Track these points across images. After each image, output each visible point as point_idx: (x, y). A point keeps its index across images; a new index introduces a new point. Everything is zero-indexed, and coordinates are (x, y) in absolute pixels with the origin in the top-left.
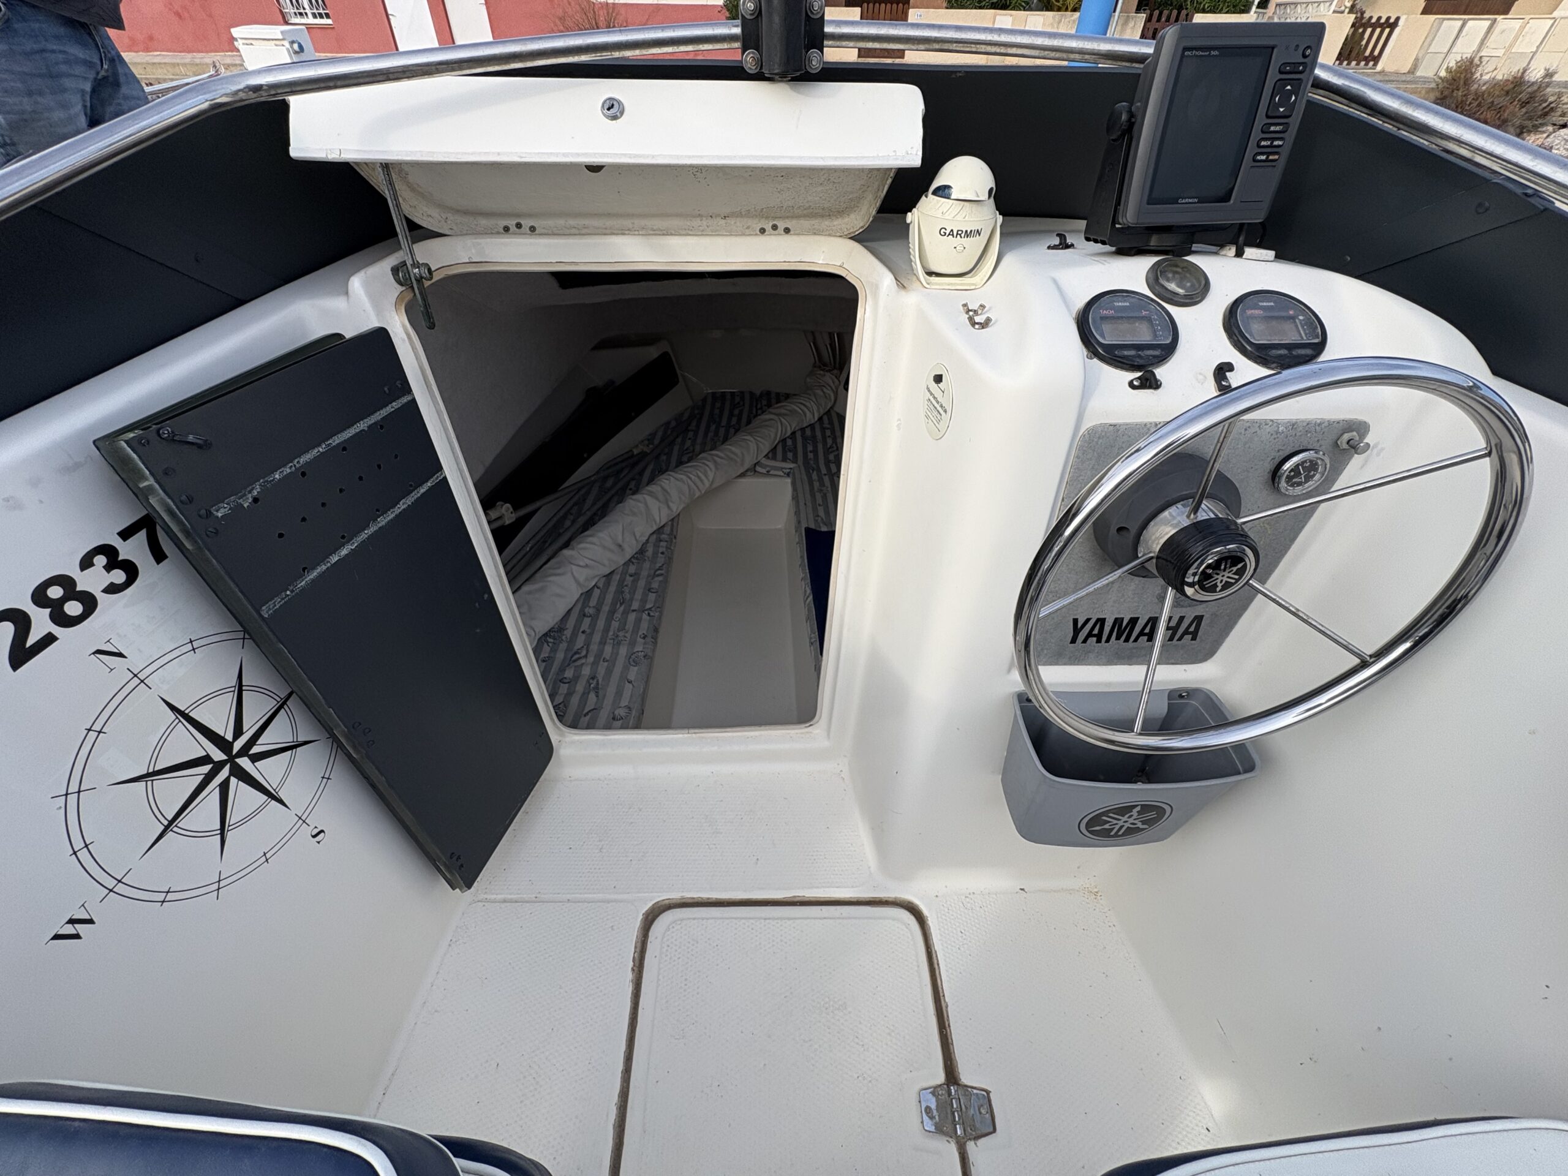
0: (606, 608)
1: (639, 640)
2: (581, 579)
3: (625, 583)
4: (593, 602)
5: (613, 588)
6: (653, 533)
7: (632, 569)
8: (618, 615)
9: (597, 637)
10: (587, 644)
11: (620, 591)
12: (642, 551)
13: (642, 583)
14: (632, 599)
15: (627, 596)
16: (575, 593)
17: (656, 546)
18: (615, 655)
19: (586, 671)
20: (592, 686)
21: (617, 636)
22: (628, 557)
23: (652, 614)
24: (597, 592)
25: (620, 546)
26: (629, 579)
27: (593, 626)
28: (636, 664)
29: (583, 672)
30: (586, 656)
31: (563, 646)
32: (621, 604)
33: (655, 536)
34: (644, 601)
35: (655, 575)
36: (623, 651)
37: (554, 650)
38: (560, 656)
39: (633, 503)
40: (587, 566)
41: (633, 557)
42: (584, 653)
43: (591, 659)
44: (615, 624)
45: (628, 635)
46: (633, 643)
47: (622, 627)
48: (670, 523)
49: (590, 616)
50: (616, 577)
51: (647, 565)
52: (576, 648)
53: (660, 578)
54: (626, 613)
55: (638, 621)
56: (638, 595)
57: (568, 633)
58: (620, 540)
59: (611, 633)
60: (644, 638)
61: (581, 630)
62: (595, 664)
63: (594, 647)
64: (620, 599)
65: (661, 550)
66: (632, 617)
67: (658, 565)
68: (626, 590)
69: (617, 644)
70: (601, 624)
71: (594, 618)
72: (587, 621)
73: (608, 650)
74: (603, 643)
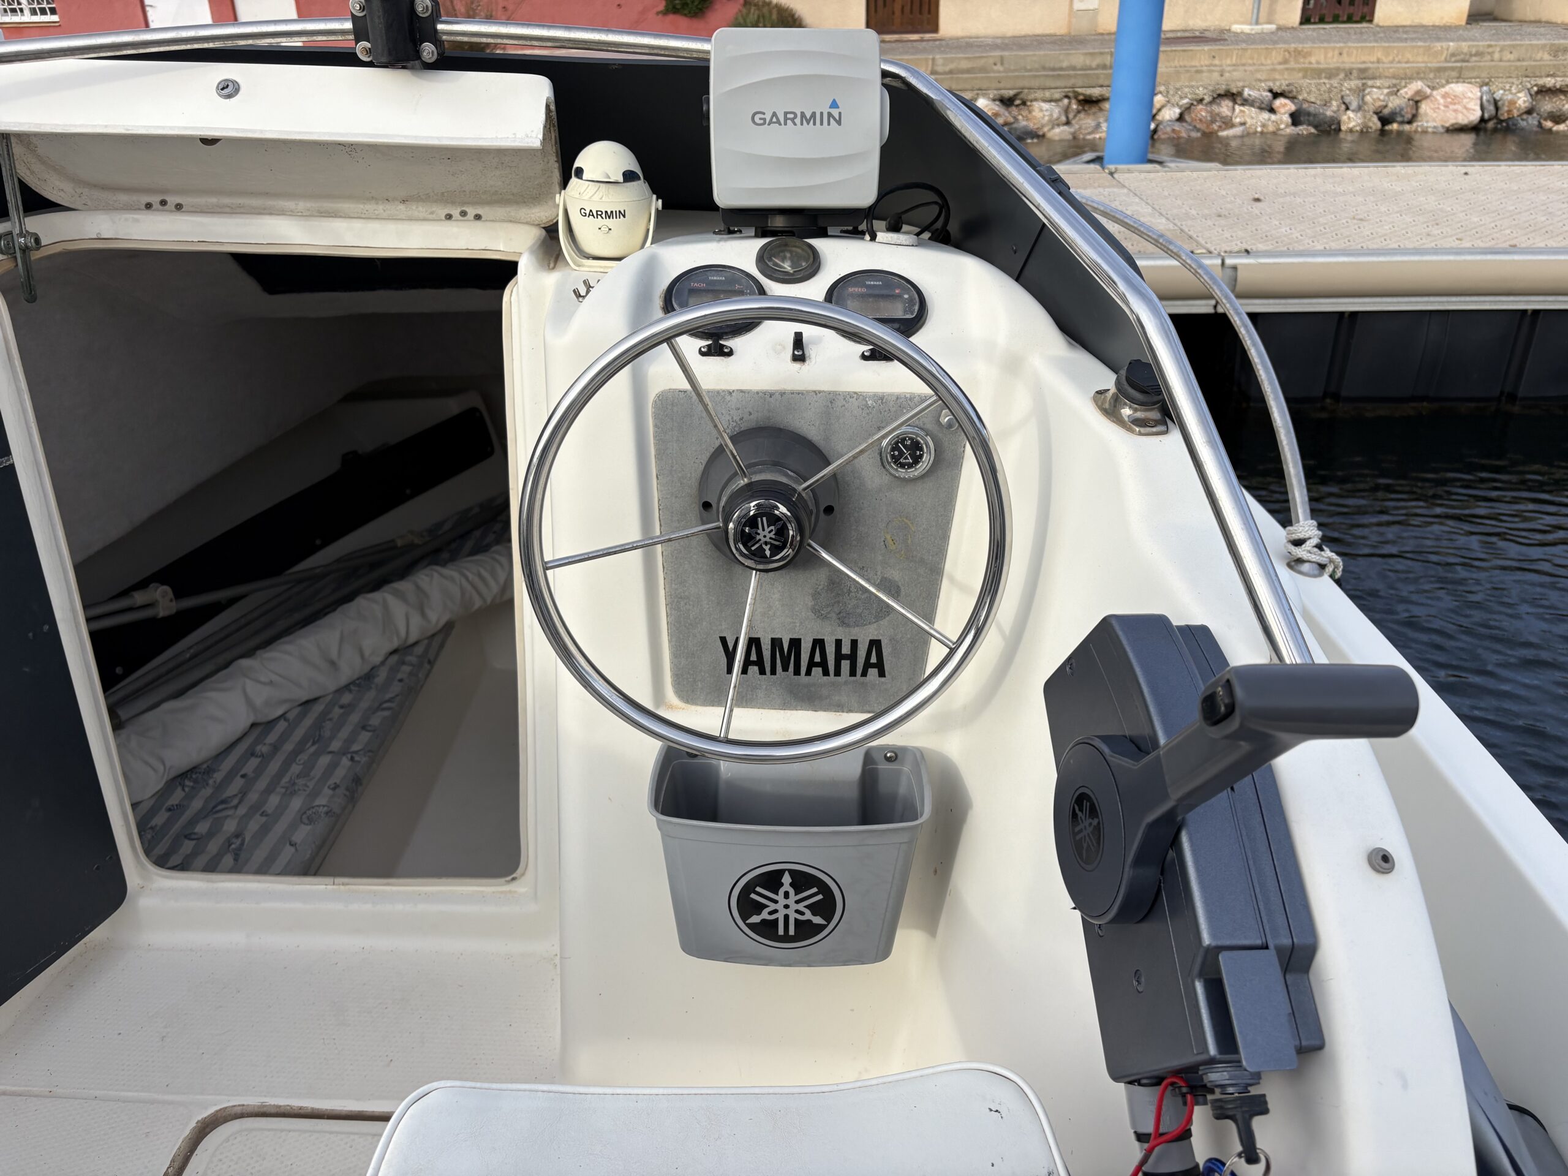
0: (289, 747)
1: (327, 791)
2: (258, 701)
3: (330, 716)
4: (272, 738)
5: (308, 722)
6: (394, 652)
7: (346, 698)
8: (303, 757)
9: (262, 784)
10: (243, 793)
11: (318, 725)
12: (368, 677)
13: (355, 718)
14: (332, 738)
15: (327, 733)
16: (242, 719)
17: (394, 670)
18: (281, 809)
19: (230, 826)
20: (233, 846)
21: (294, 784)
22: (343, 680)
23: (357, 758)
24: (282, 726)
25: (333, 663)
26: (337, 711)
27: (259, 771)
28: (310, 821)
29: (225, 828)
30: (236, 807)
31: (207, 792)
32: (314, 743)
33: (395, 658)
34: (350, 741)
35: (379, 708)
36: (296, 804)
37: (189, 797)
38: (197, 804)
39: (369, 604)
40: (271, 683)
41: (353, 683)
42: (235, 802)
43: (242, 811)
44: (296, 769)
45: (311, 784)
46: (315, 794)
47: (305, 773)
48: (426, 642)
49: (262, 756)
50: (318, 708)
51: (371, 694)
52: (224, 796)
53: (386, 713)
54: (317, 755)
55: (333, 766)
56: (344, 734)
57: (218, 776)
58: (334, 654)
59: (285, 780)
60: (334, 789)
61: (242, 772)
62: (248, 816)
63: (253, 797)
64: (316, 737)
65: (399, 676)
66: (324, 760)
67: (388, 696)
68: (328, 725)
69: (291, 792)
70: (274, 766)
71: (266, 759)
72: (254, 762)
73: (274, 800)
74: (269, 791)
